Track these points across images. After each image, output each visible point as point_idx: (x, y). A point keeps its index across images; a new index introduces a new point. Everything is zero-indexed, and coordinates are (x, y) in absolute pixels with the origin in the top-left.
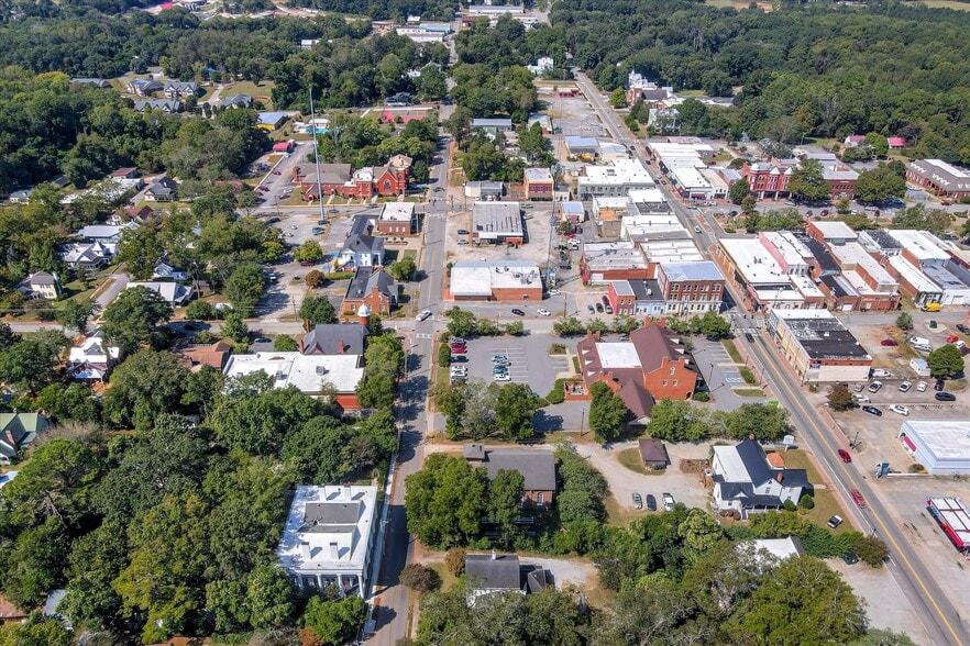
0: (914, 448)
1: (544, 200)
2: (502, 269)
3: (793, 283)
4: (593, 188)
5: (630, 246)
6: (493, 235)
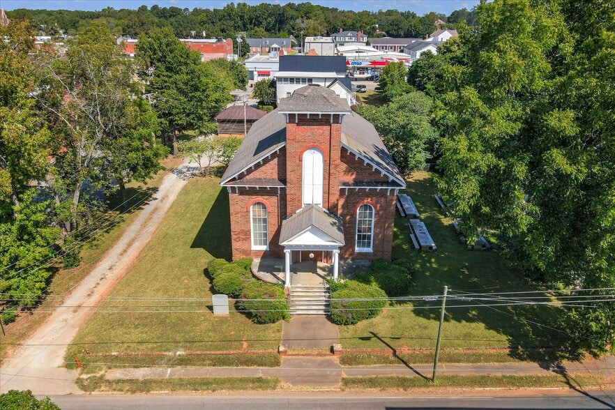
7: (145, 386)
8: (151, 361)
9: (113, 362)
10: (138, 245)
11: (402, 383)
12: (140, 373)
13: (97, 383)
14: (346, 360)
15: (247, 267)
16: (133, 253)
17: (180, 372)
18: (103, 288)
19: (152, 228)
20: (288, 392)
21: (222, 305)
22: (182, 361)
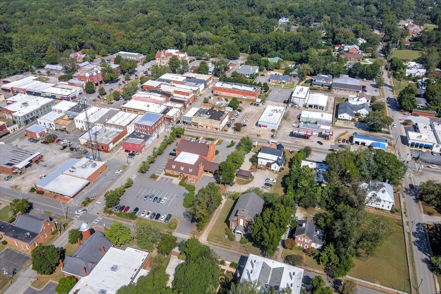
0: (266, 127)
1: (4, 135)
2: (72, 170)
3: (168, 106)
4: (28, 116)
5: (99, 127)
6: (26, 162)
7: (216, 245)
8: (217, 243)
9: (213, 241)
10: (216, 219)
11: (245, 253)
12: (215, 244)
13: (211, 244)
14: (240, 249)
15: (231, 231)
16: (215, 221)
17: (220, 245)
18: (210, 228)
19: (218, 215)
20: (231, 250)
21: (226, 236)
22: (220, 243)
